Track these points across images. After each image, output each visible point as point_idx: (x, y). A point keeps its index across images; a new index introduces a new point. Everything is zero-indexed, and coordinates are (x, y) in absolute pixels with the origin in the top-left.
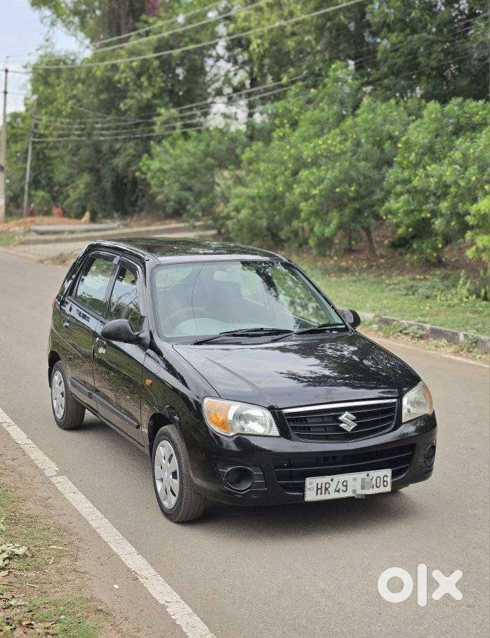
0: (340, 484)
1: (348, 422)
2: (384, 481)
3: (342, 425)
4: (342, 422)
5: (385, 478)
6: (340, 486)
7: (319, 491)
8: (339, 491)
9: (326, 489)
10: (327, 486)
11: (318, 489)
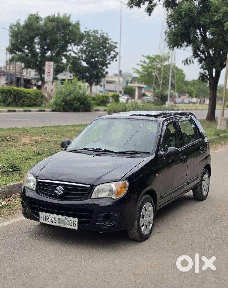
0: (53, 218)
1: (59, 191)
2: (74, 224)
3: (56, 191)
4: (57, 190)
5: (75, 222)
6: (53, 220)
7: (45, 219)
8: (52, 222)
9: (47, 219)
10: (48, 218)
11: (44, 218)
